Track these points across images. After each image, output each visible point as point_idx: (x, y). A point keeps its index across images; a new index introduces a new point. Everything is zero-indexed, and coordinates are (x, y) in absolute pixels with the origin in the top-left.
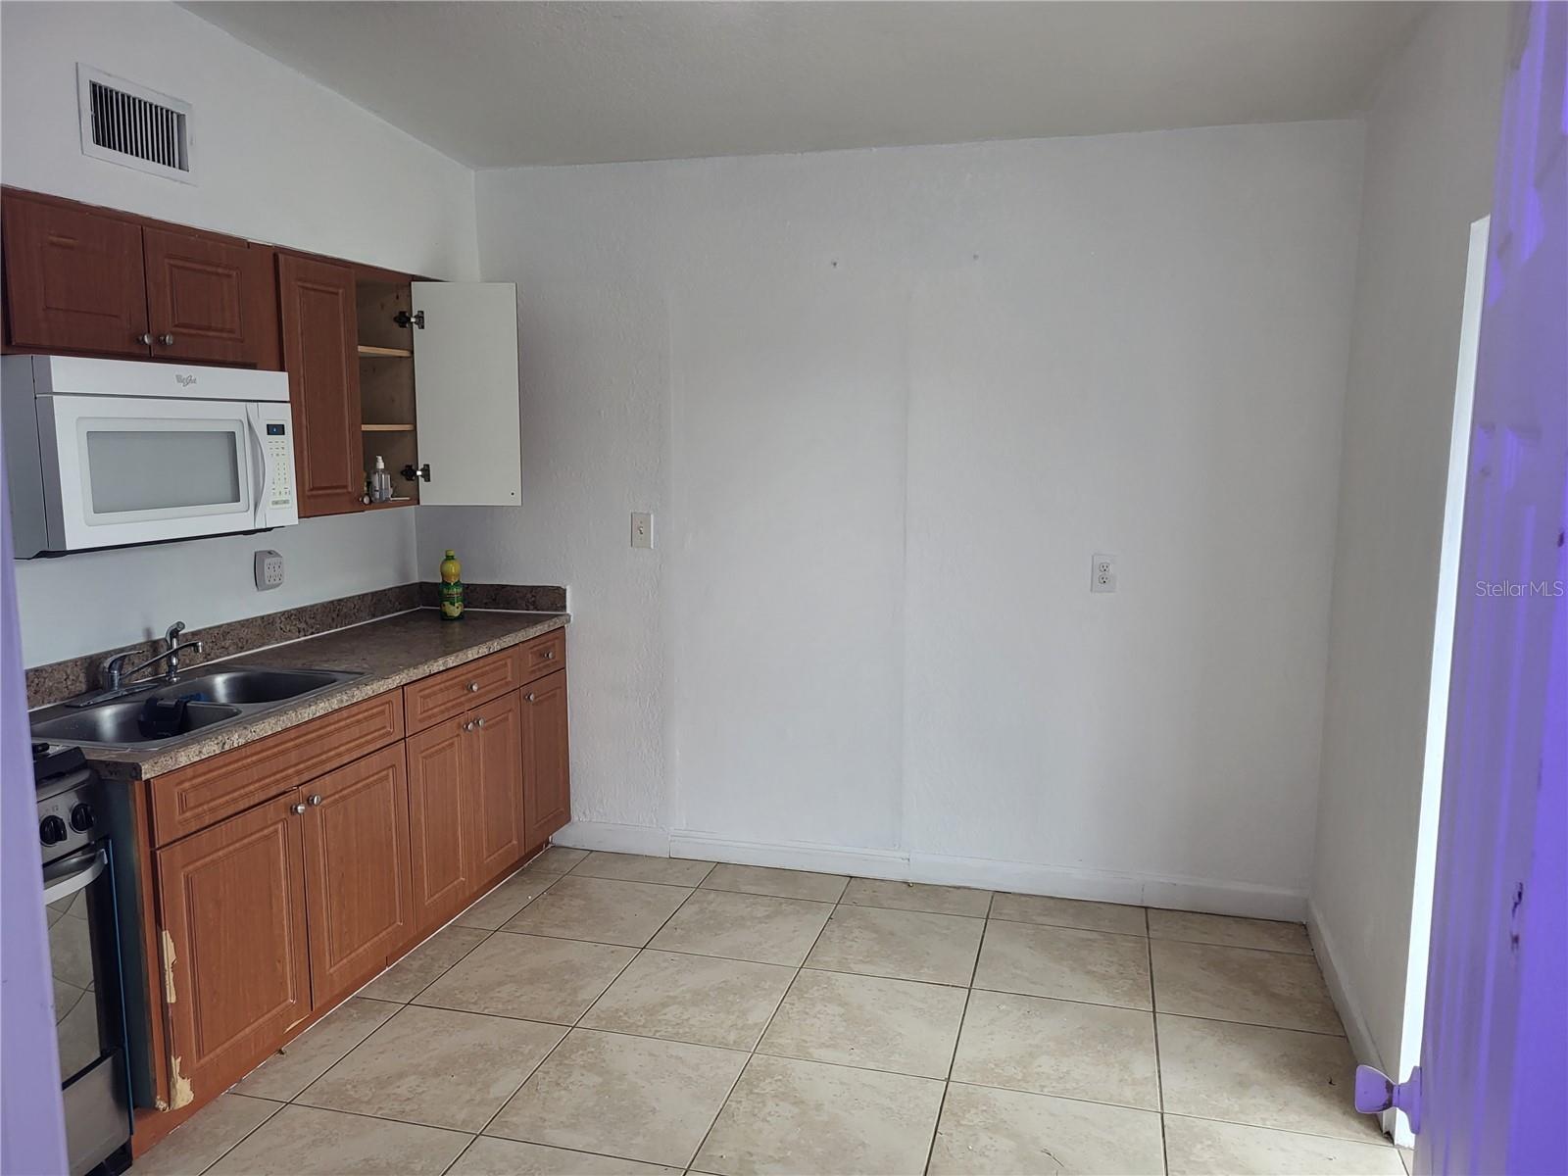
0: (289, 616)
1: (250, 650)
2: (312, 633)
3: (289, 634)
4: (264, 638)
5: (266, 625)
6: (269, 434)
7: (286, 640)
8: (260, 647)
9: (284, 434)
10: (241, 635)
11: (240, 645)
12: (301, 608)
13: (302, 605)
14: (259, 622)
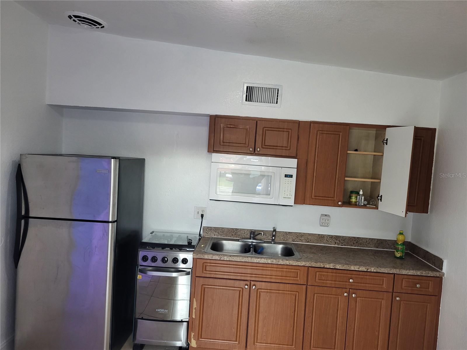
0: (331, 237)
1: (311, 243)
2: (342, 245)
3: (331, 243)
4: (318, 241)
5: (321, 237)
6: (285, 177)
7: (329, 244)
8: (316, 243)
9: (292, 177)
10: (308, 238)
11: (308, 240)
12: (338, 236)
13: (338, 235)
14: (317, 236)
